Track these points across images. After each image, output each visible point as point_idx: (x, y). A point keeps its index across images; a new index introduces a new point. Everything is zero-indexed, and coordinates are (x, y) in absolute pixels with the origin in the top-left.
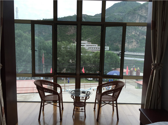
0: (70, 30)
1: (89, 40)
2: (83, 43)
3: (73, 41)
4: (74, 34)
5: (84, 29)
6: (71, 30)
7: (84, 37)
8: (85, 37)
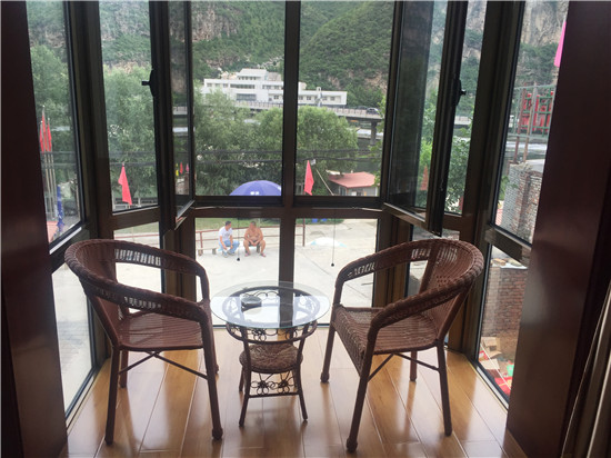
0: (200, 24)
1: (275, 64)
2: (251, 78)
3: (212, 68)
4: (216, 38)
5: (257, 19)
6: (205, 24)
7: (257, 52)
8: (261, 55)
